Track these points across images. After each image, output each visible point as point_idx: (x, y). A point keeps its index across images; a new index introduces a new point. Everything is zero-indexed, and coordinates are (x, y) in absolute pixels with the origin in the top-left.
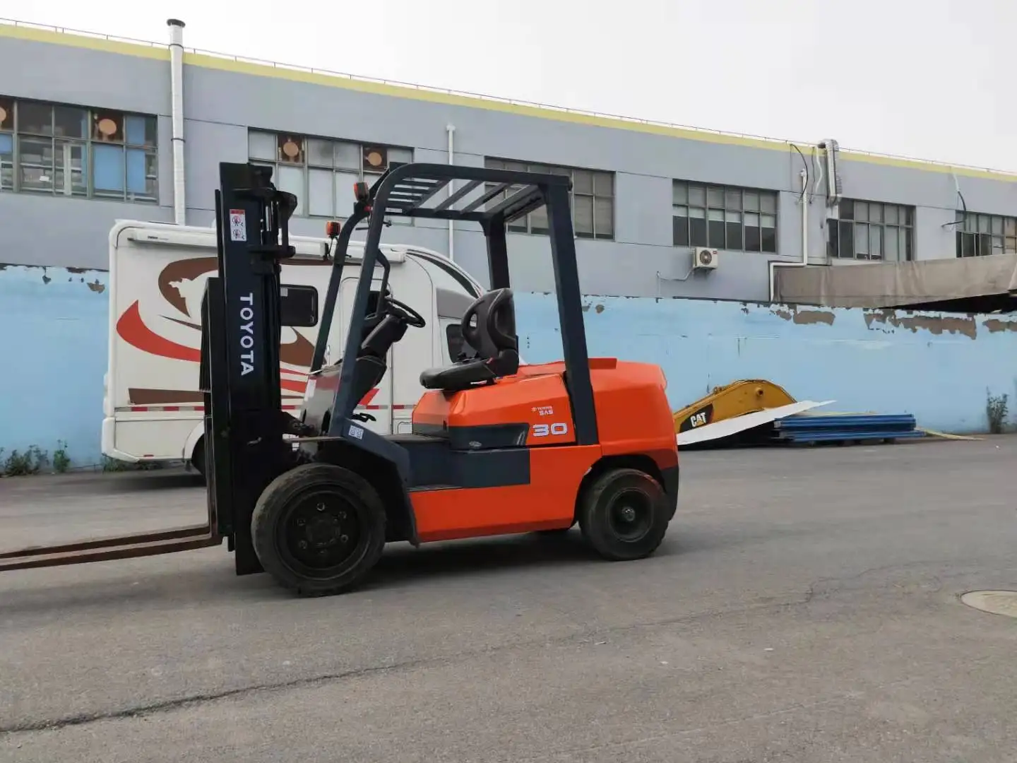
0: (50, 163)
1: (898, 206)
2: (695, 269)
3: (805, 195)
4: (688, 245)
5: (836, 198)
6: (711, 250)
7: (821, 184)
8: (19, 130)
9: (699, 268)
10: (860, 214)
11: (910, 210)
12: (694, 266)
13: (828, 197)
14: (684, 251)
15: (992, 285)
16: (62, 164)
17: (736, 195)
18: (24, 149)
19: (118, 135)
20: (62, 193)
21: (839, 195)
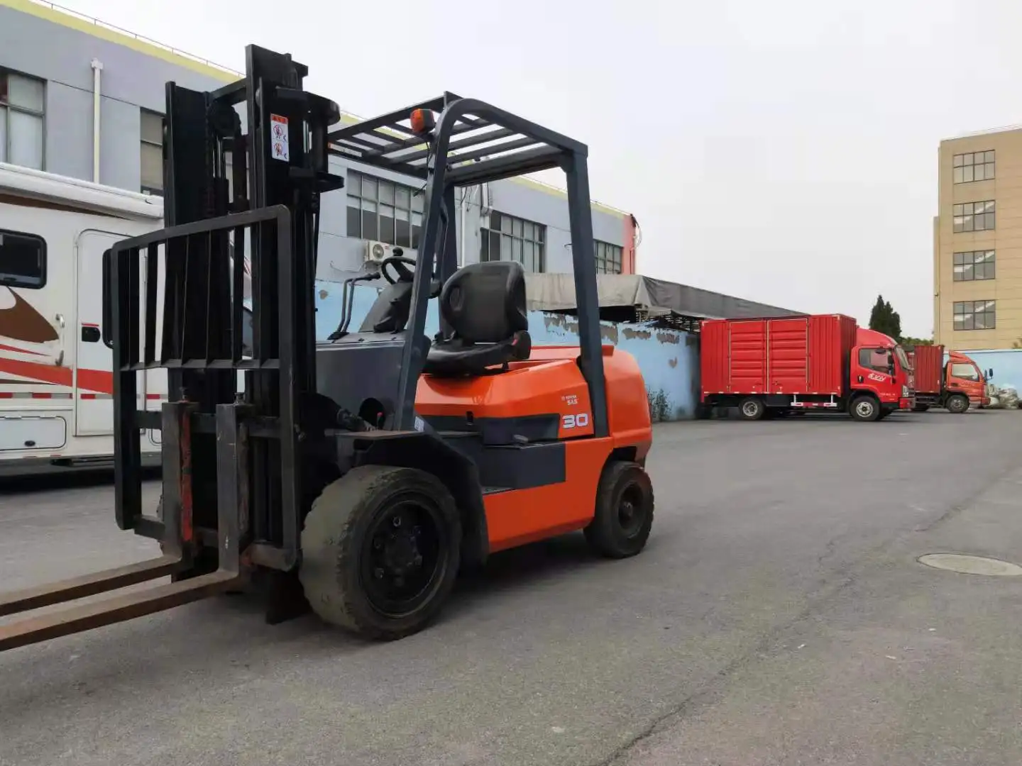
1: (534, 224)
2: (367, 263)
3: (463, 204)
4: (360, 237)
5: (488, 209)
6: (384, 245)
7: (476, 196)
9: (372, 261)
10: (505, 226)
11: (543, 228)
12: (367, 260)
13: (482, 207)
14: (357, 243)
15: (619, 298)
17: (404, 194)
21: (491, 207)
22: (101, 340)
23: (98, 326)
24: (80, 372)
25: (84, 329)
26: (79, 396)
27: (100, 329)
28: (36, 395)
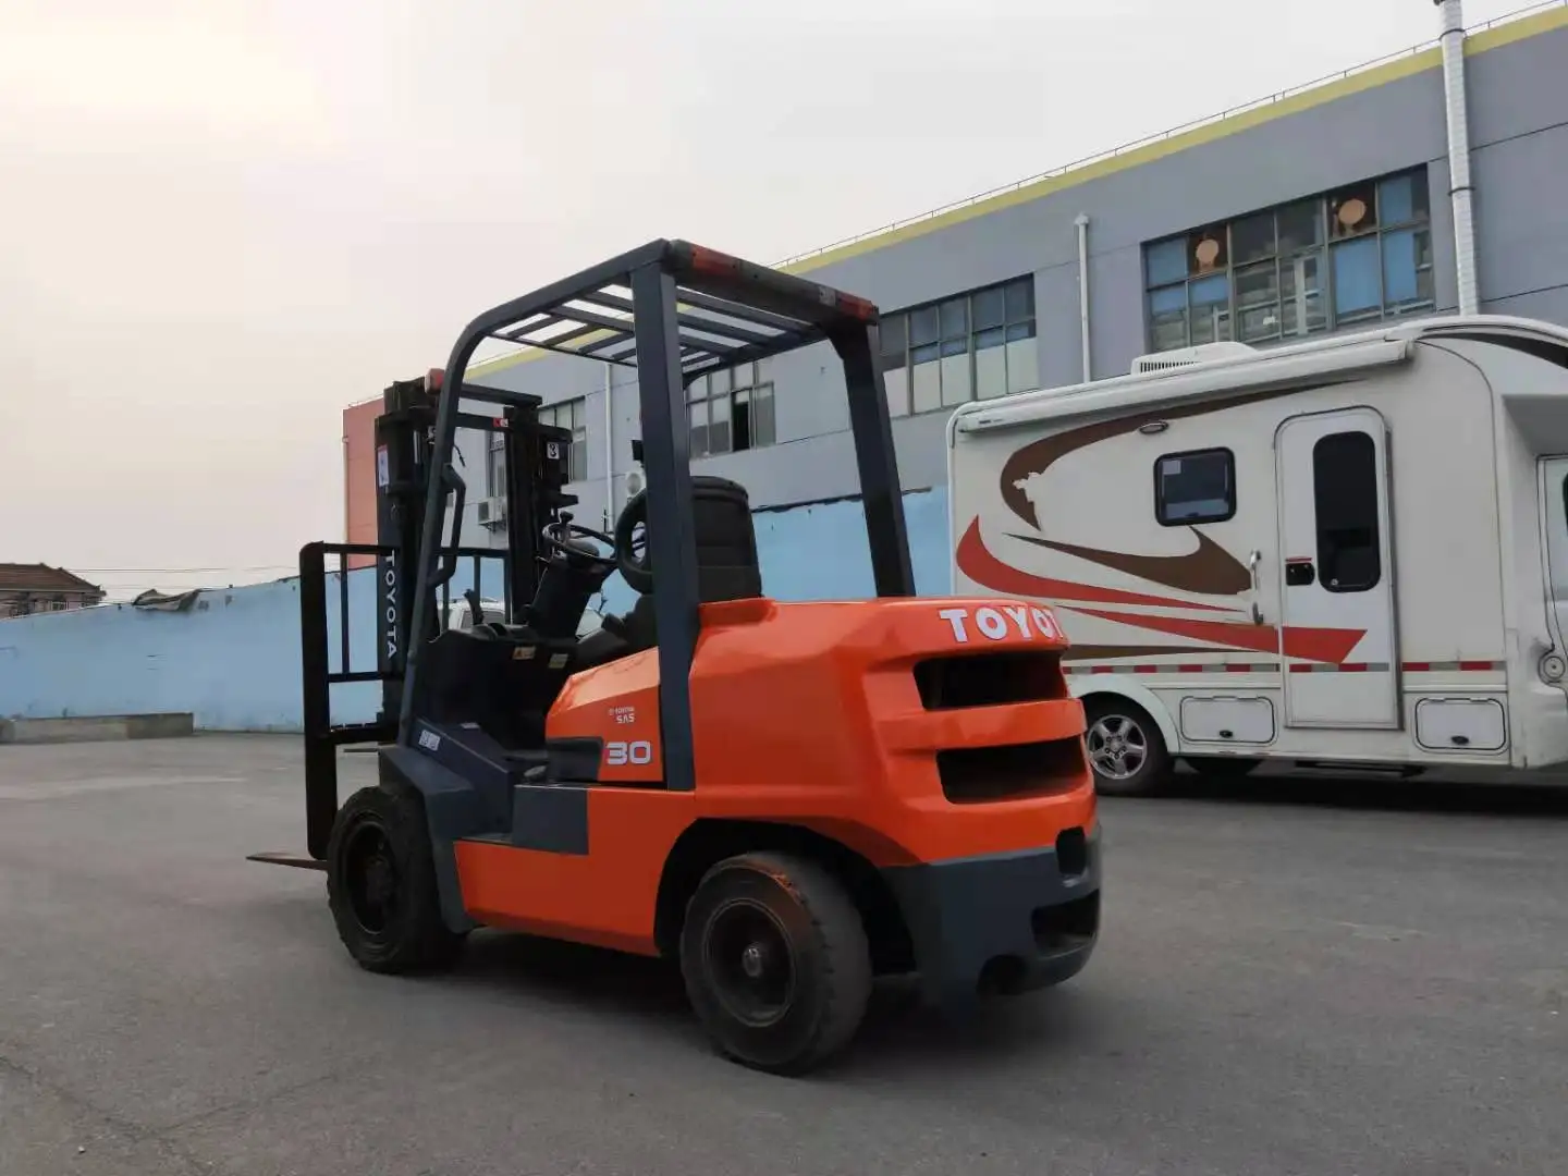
0: (1273, 296)
8: (1234, 262)
16: (1292, 292)
18: (1242, 288)
19: (1369, 218)
20: (1294, 334)
22: (1316, 582)
23: (1310, 559)
24: (1286, 630)
25: (1289, 567)
26: (1287, 669)
27: (1315, 563)
28: (1232, 668)
